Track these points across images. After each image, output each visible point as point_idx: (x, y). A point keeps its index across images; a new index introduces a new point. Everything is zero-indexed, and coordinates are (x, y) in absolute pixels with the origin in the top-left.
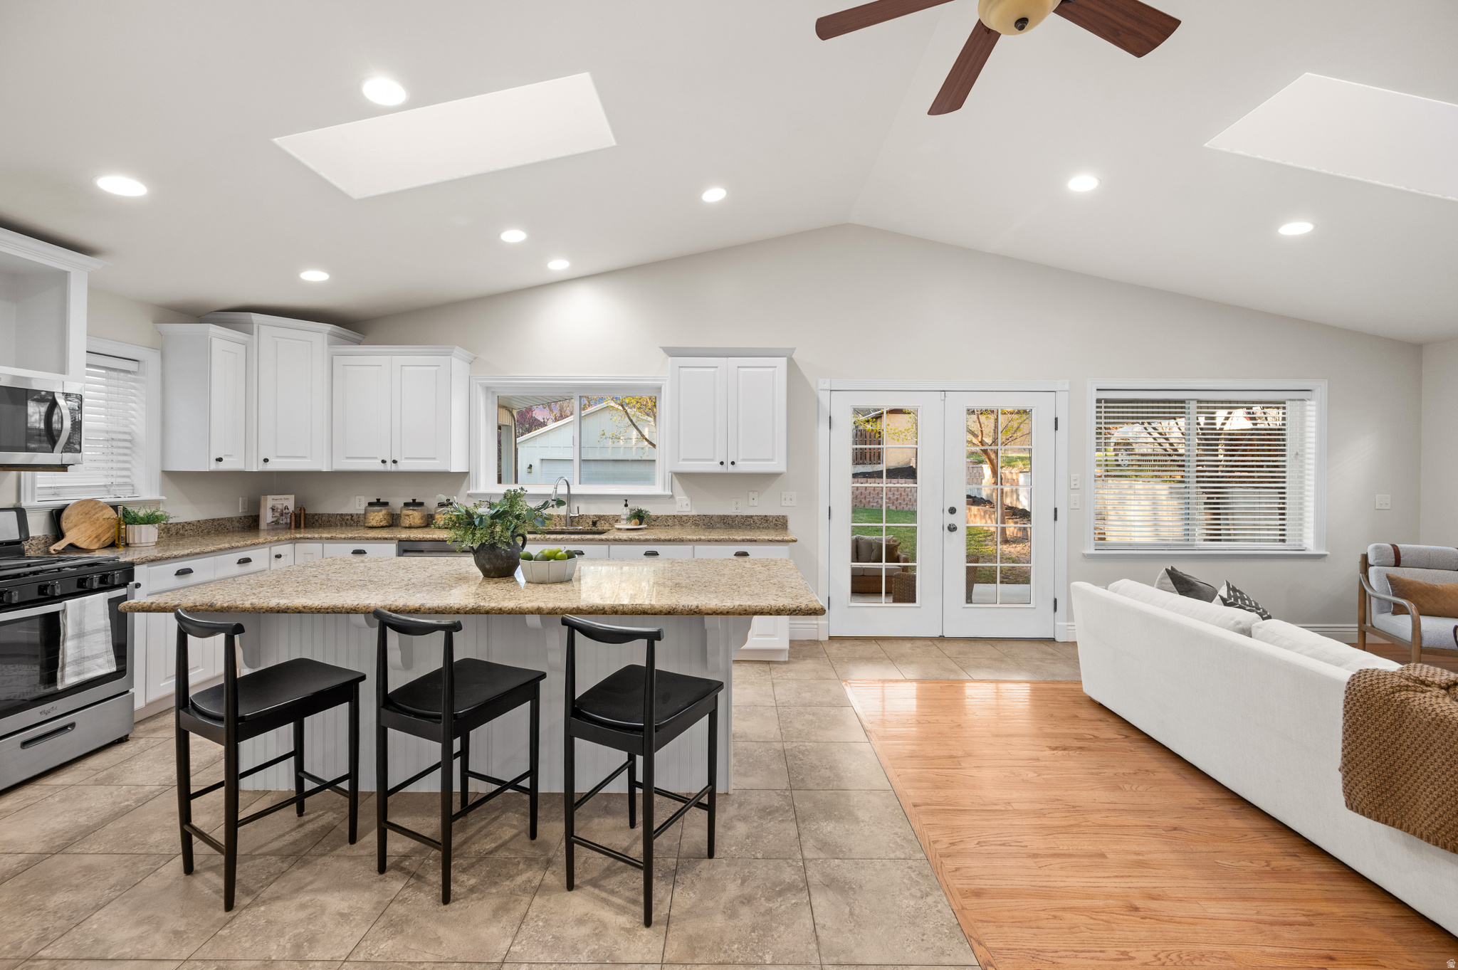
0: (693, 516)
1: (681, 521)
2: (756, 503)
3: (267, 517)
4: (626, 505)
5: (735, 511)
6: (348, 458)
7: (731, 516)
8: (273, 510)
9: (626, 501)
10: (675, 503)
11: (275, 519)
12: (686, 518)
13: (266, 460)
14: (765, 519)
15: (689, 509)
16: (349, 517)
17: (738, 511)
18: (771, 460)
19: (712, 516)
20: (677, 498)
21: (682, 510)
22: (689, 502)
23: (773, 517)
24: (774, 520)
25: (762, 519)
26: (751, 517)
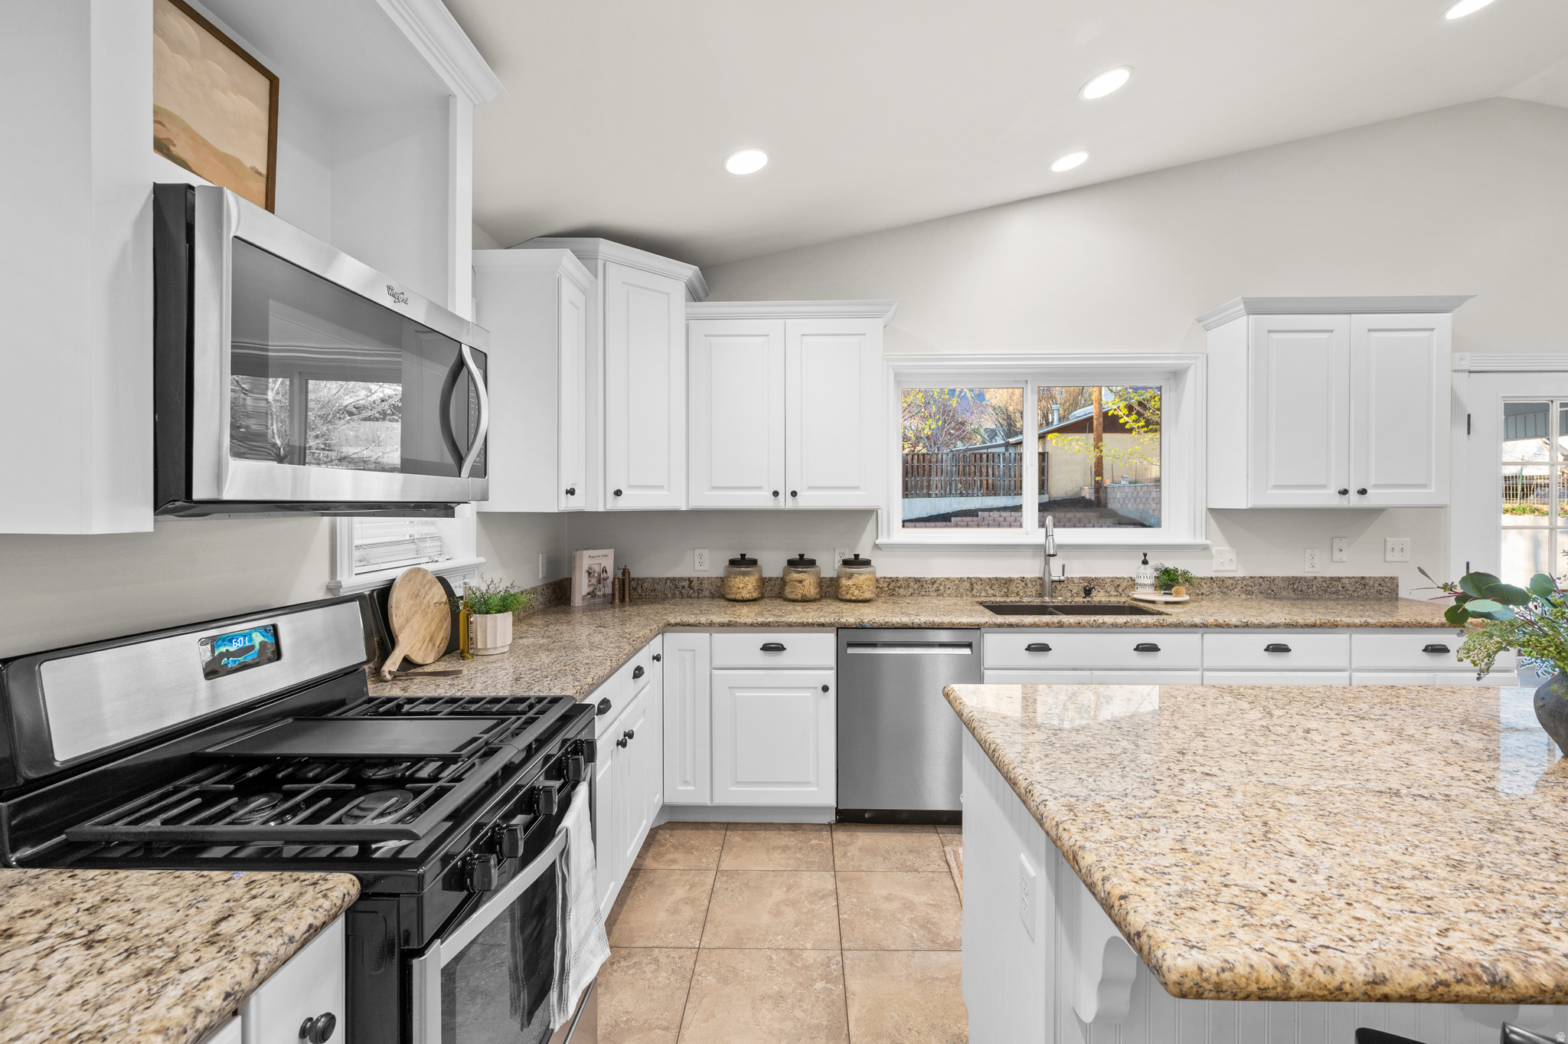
0: (1244, 578)
1: (1222, 587)
2: (1344, 556)
3: (582, 586)
4: (1145, 562)
5: (1311, 570)
6: (714, 488)
7: (1305, 578)
8: (589, 573)
9: (1145, 555)
10: (1211, 557)
11: (591, 589)
12: (1231, 581)
13: (618, 493)
14: (1362, 582)
15: (1233, 567)
16: (686, 584)
17: (1315, 570)
18: (1424, 486)
19: (1274, 579)
20: (1214, 550)
21: (1222, 568)
22: (1233, 556)
23: (1375, 579)
24: (1376, 585)
25: (1356, 583)
26: (1339, 579)
